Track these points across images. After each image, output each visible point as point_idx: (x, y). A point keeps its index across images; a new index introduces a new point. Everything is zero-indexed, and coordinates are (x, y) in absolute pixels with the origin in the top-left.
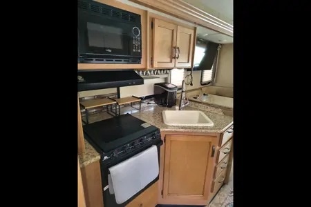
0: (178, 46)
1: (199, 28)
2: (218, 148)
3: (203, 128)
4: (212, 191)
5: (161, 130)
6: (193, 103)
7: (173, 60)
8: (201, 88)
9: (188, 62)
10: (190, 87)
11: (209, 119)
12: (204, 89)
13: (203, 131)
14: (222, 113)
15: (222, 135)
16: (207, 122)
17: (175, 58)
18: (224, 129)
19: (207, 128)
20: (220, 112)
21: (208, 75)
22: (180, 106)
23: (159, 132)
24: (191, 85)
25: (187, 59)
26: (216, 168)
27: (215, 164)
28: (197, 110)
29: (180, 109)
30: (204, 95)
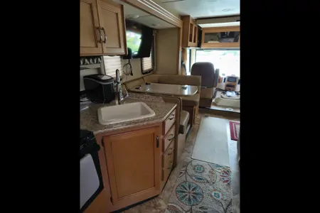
0: (102, 26)
1: (126, 6)
2: (162, 137)
3: (144, 120)
4: (163, 180)
5: (95, 133)
6: (134, 94)
7: (99, 45)
8: (143, 78)
9: (120, 47)
10: (130, 78)
11: (150, 110)
12: (146, 78)
13: (145, 123)
14: (162, 101)
15: (164, 123)
16: (149, 113)
17: (100, 41)
18: (165, 118)
19: (148, 119)
20: (161, 100)
21: (147, 63)
22: (119, 100)
23: (93, 136)
24: (132, 74)
25: (118, 43)
26: (163, 157)
27: (161, 153)
28: (139, 101)
29: (119, 104)
30: (147, 84)
